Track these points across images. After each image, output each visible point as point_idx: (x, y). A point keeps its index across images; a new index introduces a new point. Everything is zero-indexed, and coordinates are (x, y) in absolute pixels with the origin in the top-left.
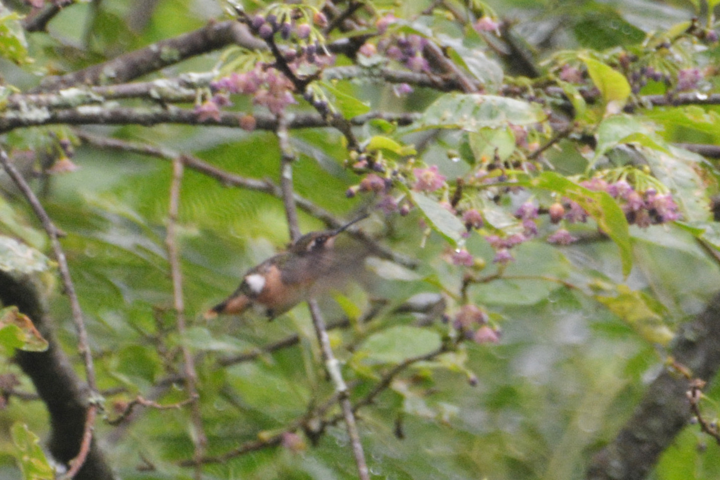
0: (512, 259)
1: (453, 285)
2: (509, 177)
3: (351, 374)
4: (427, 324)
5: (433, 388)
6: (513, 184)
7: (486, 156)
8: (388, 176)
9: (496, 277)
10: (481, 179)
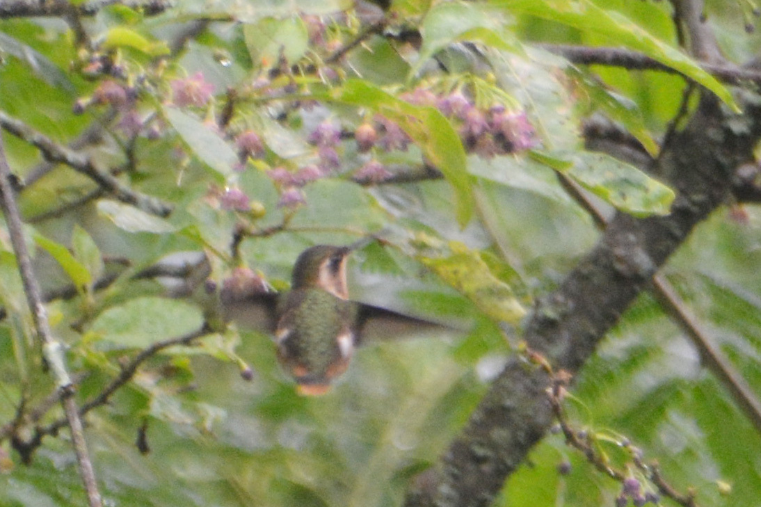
0: (303, 202)
1: (221, 240)
2: (299, 86)
3: (78, 363)
4: (181, 295)
5: (192, 383)
6: (304, 96)
7: (268, 56)
8: (131, 84)
9: (280, 229)
10: (261, 90)
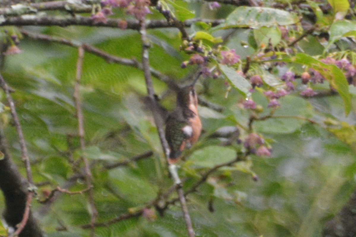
0: (279, 105)
1: (244, 121)
2: (277, 56)
3: (183, 174)
4: (228, 145)
5: (231, 182)
6: (280, 60)
7: (264, 44)
8: (206, 55)
9: (268, 117)
10: (260, 58)
